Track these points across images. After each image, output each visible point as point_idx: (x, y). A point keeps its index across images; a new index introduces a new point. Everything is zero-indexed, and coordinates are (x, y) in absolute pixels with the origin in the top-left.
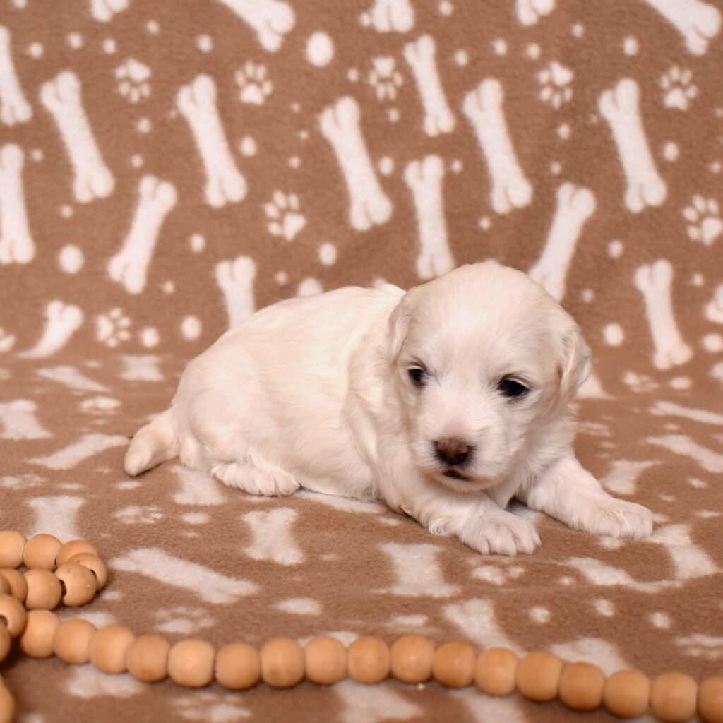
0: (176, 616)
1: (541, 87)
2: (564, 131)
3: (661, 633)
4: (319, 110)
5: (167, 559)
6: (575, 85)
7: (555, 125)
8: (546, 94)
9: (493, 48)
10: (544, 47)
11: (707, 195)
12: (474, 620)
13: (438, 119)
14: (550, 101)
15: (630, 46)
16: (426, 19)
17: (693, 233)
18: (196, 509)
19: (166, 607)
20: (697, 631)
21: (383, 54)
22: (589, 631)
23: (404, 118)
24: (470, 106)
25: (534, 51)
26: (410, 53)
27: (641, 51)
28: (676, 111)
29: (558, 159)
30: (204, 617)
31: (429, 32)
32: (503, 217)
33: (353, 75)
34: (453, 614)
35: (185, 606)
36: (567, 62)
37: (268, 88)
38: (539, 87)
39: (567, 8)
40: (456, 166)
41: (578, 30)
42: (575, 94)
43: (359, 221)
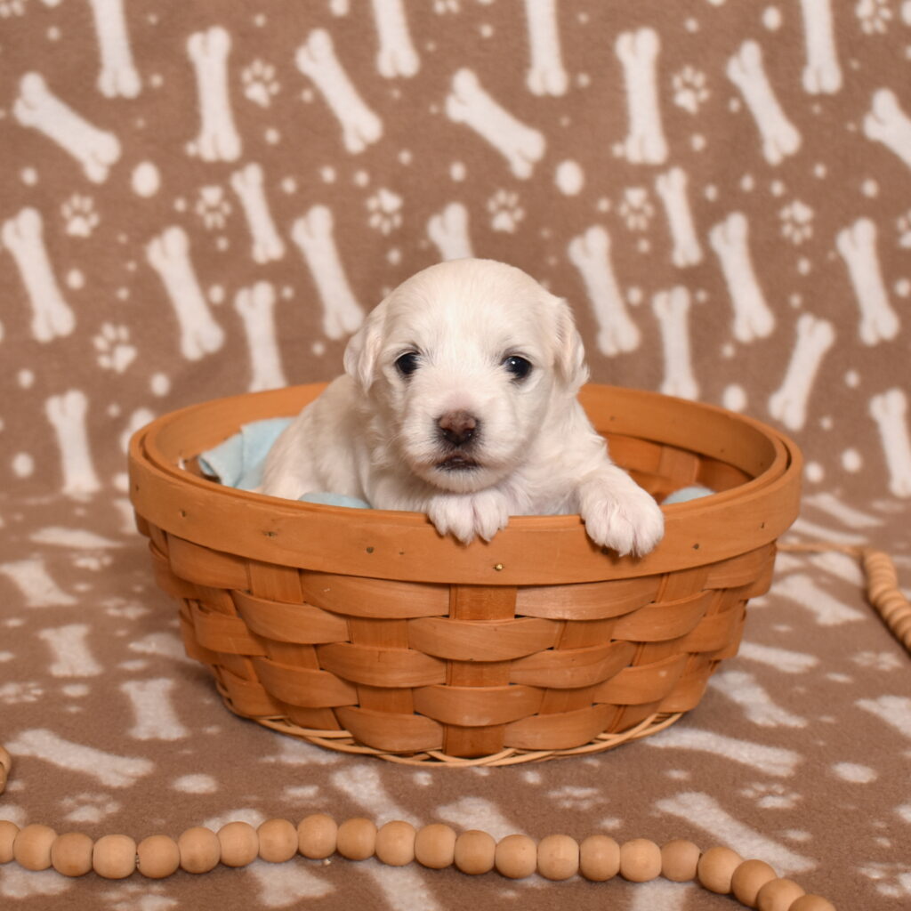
0: (82, 803)
1: (371, 214)
2: (394, 256)
3: (534, 789)
4: (147, 241)
5: (57, 741)
6: (405, 211)
7: (385, 251)
9: (320, 176)
10: (373, 174)
12: (361, 786)
13: (267, 246)
14: (379, 228)
15: (458, 172)
16: (253, 150)
18: (74, 680)
19: (71, 796)
20: (566, 784)
21: (210, 183)
22: (469, 791)
23: (233, 246)
24: (300, 232)
25: (362, 178)
26: (237, 182)
27: (468, 176)
28: (504, 235)
30: (108, 801)
31: (256, 159)
32: (336, 343)
34: (341, 781)
35: (88, 792)
36: (397, 187)
37: (94, 220)
38: (366, 214)
39: (394, 136)
40: (288, 293)
41: (405, 157)
42: (405, 220)
43: (191, 351)
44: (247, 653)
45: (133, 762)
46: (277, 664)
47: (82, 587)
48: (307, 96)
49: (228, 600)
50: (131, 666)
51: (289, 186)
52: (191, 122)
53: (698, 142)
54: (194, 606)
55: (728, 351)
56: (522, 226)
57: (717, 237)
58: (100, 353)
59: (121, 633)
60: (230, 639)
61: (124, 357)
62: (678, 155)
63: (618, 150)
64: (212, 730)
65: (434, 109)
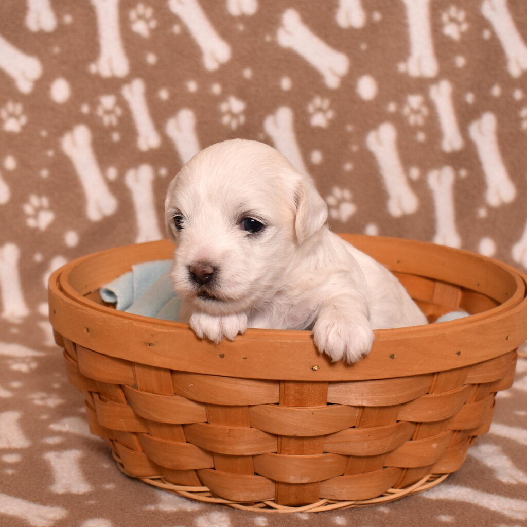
1: (223, 115)
4: (62, 135)
6: (248, 112)
8: (226, 120)
9: (186, 87)
10: (224, 85)
11: (342, 187)
13: (148, 138)
14: (229, 125)
15: (286, 84)
16: (137, 69)
17: (334, 214)
21: (107, 93)
23: (123, 138)
24: (171, 128)
25: (216, 89)
26: (126, 92)
27: (293, 87)
28: (319, 129)
31: (139, 76)
33: (85, 109)
36: (241, 96)
37: (23, 120)
38: (220, 115)
39: (239, 58)
40: (163, 172)
41: (248, 73)
42: (247, 119)
43: (94, 214)
44: (135, 431)
45: (52, 509)
46: (156, 439)
47: (16, 384)
48: (176, 29)
49: (120, 392)
50: (51, 441)
51: (164, 95)
52: (93, 49)
53: (460, 61)
54: (96, 396)
55: (482, 213)
56: (332, 123)
57: (474, 130)
58: (29, 216)
59: (44, 417)
60: (122, 420)
61: (45, 219)
62: (446, 71)
63: (402, 67)
64: (109, 486)
65: (268, 38)
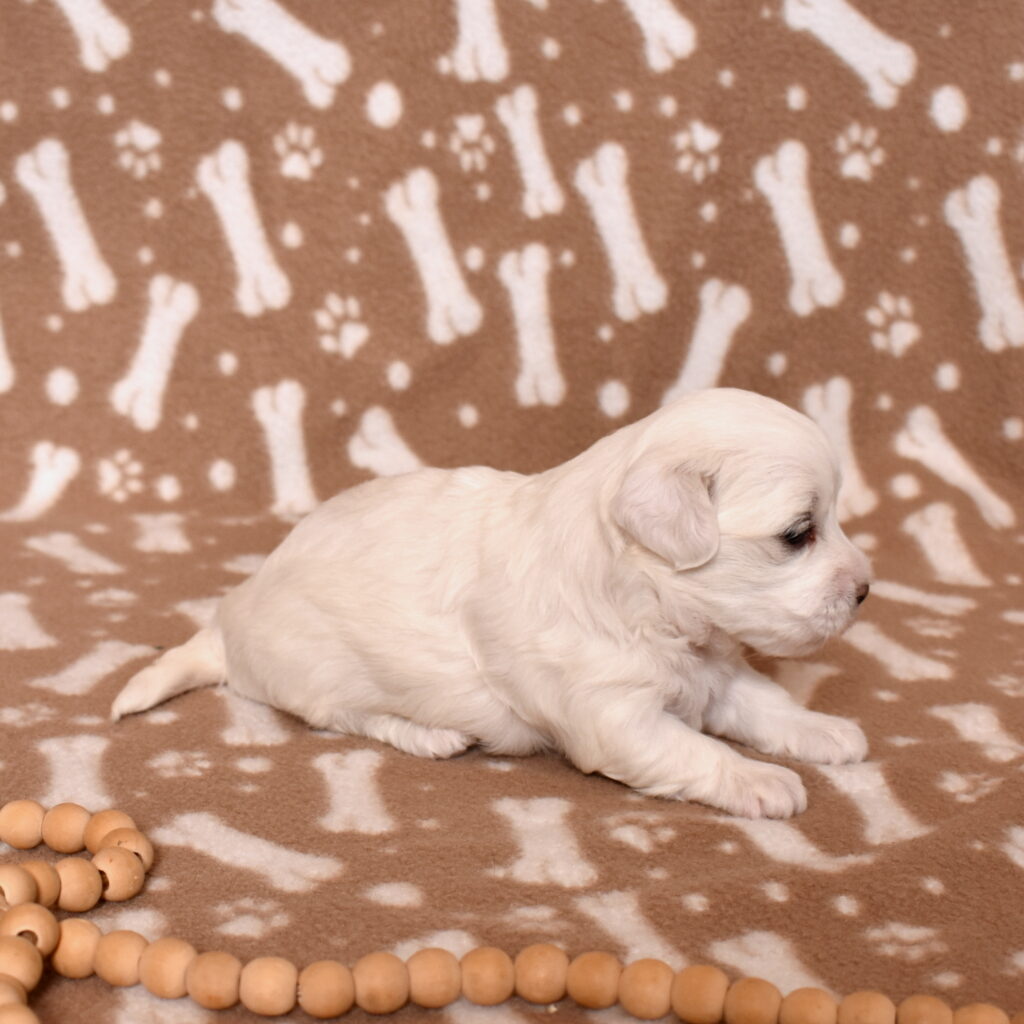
0: (241, 912)
1: (679, 154)
2: (709, 211)
3: (848, 923)
4: (385, 187)
5: (223, 829)
6: (722, 150)
7: (698, 204)
8: (684, 163)
9: (614, 102)
10: (682, 101)
11: (897, 292)
13: (541, 196)
14: (690, 173)
15: (796, 98)
16: (525, 67)
17: (879, 341)
18: (253, 751)
20: (892, 919)
21: (469, 110)
22: (758, 922)
23: (497, 194)
24: (585, 178)
25: (668, 106)
26: (504, 110)
27: (810, 104)
28: (856, 183)
29: (701, 249)
30: (276, 912)
31: (529, 80)
32: (629, 326)
33: (429, 139)
35: (252, 897)
36: (713, 120)
37: (317, 157)
38: (675, 154)
39: (712, 49)
40: (567, 258)
41: (727, 78)
42: (723, 163)
43: (440, 332)
45: (317, 860)
51: (572, 115)
52: (444, 30)
56: (881, 173)
58: (322, 332)
61: (353, 338)
63: (1016, 71)
64: (430, 824)
65: (766, 13)
